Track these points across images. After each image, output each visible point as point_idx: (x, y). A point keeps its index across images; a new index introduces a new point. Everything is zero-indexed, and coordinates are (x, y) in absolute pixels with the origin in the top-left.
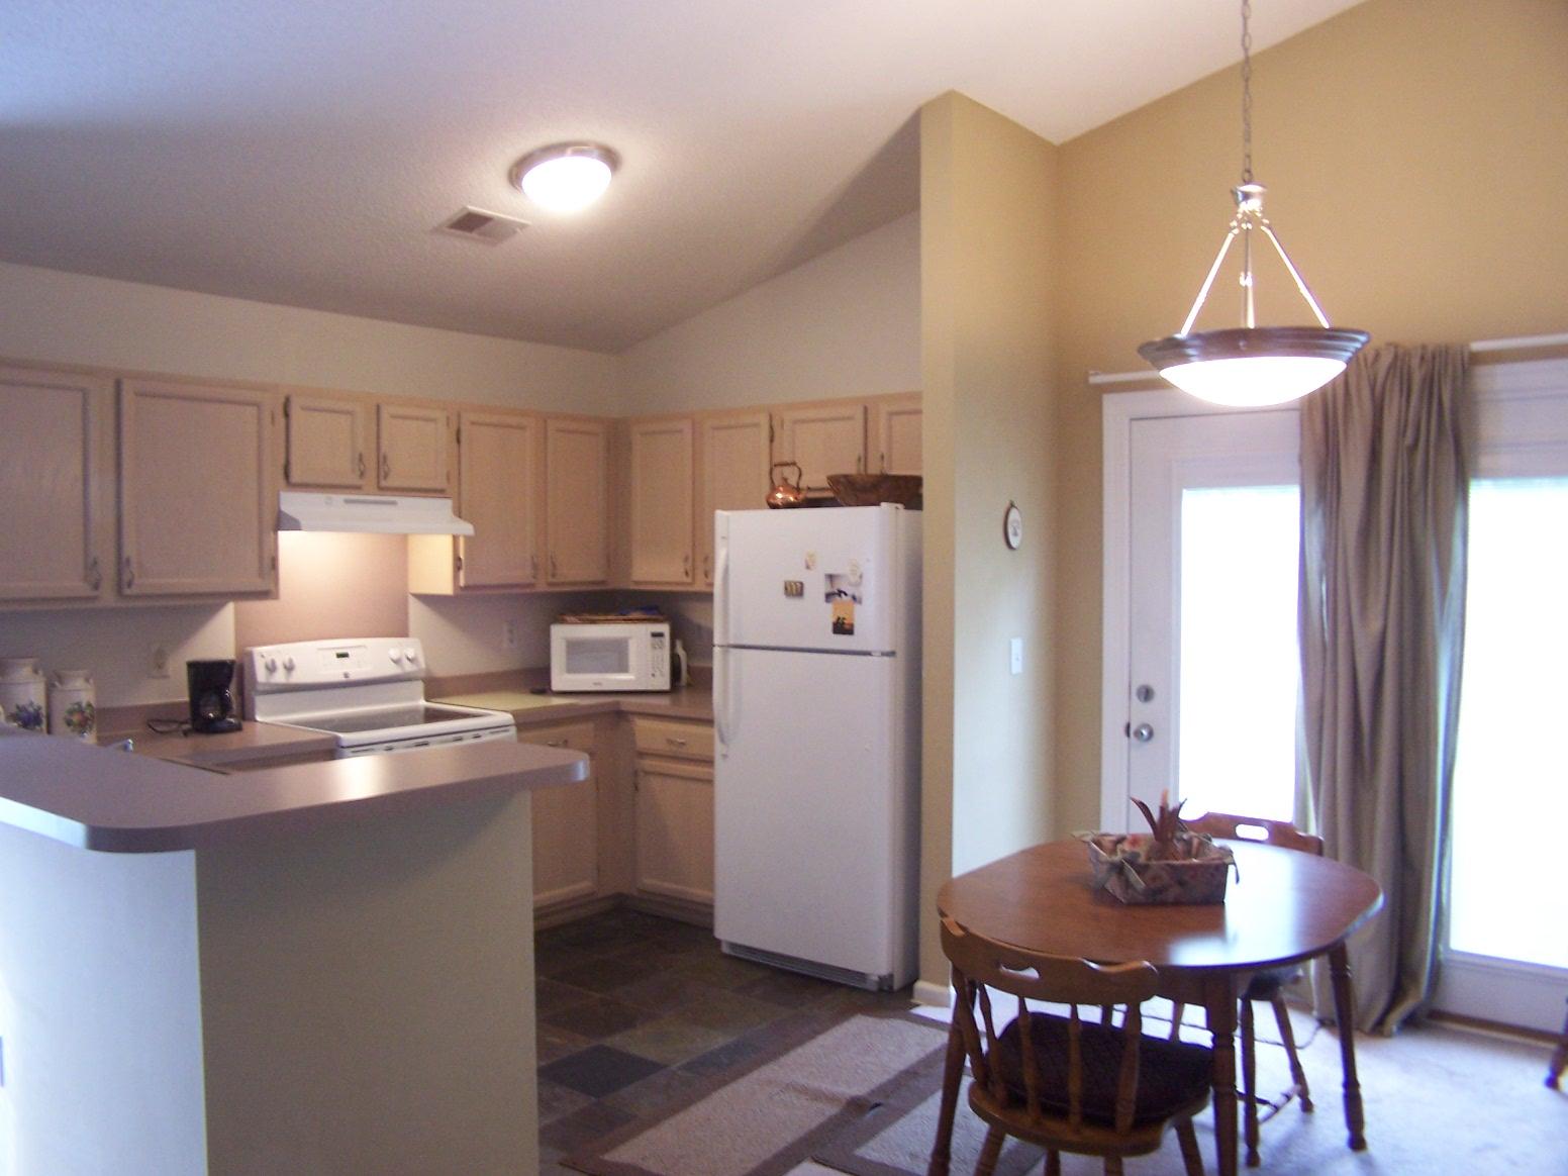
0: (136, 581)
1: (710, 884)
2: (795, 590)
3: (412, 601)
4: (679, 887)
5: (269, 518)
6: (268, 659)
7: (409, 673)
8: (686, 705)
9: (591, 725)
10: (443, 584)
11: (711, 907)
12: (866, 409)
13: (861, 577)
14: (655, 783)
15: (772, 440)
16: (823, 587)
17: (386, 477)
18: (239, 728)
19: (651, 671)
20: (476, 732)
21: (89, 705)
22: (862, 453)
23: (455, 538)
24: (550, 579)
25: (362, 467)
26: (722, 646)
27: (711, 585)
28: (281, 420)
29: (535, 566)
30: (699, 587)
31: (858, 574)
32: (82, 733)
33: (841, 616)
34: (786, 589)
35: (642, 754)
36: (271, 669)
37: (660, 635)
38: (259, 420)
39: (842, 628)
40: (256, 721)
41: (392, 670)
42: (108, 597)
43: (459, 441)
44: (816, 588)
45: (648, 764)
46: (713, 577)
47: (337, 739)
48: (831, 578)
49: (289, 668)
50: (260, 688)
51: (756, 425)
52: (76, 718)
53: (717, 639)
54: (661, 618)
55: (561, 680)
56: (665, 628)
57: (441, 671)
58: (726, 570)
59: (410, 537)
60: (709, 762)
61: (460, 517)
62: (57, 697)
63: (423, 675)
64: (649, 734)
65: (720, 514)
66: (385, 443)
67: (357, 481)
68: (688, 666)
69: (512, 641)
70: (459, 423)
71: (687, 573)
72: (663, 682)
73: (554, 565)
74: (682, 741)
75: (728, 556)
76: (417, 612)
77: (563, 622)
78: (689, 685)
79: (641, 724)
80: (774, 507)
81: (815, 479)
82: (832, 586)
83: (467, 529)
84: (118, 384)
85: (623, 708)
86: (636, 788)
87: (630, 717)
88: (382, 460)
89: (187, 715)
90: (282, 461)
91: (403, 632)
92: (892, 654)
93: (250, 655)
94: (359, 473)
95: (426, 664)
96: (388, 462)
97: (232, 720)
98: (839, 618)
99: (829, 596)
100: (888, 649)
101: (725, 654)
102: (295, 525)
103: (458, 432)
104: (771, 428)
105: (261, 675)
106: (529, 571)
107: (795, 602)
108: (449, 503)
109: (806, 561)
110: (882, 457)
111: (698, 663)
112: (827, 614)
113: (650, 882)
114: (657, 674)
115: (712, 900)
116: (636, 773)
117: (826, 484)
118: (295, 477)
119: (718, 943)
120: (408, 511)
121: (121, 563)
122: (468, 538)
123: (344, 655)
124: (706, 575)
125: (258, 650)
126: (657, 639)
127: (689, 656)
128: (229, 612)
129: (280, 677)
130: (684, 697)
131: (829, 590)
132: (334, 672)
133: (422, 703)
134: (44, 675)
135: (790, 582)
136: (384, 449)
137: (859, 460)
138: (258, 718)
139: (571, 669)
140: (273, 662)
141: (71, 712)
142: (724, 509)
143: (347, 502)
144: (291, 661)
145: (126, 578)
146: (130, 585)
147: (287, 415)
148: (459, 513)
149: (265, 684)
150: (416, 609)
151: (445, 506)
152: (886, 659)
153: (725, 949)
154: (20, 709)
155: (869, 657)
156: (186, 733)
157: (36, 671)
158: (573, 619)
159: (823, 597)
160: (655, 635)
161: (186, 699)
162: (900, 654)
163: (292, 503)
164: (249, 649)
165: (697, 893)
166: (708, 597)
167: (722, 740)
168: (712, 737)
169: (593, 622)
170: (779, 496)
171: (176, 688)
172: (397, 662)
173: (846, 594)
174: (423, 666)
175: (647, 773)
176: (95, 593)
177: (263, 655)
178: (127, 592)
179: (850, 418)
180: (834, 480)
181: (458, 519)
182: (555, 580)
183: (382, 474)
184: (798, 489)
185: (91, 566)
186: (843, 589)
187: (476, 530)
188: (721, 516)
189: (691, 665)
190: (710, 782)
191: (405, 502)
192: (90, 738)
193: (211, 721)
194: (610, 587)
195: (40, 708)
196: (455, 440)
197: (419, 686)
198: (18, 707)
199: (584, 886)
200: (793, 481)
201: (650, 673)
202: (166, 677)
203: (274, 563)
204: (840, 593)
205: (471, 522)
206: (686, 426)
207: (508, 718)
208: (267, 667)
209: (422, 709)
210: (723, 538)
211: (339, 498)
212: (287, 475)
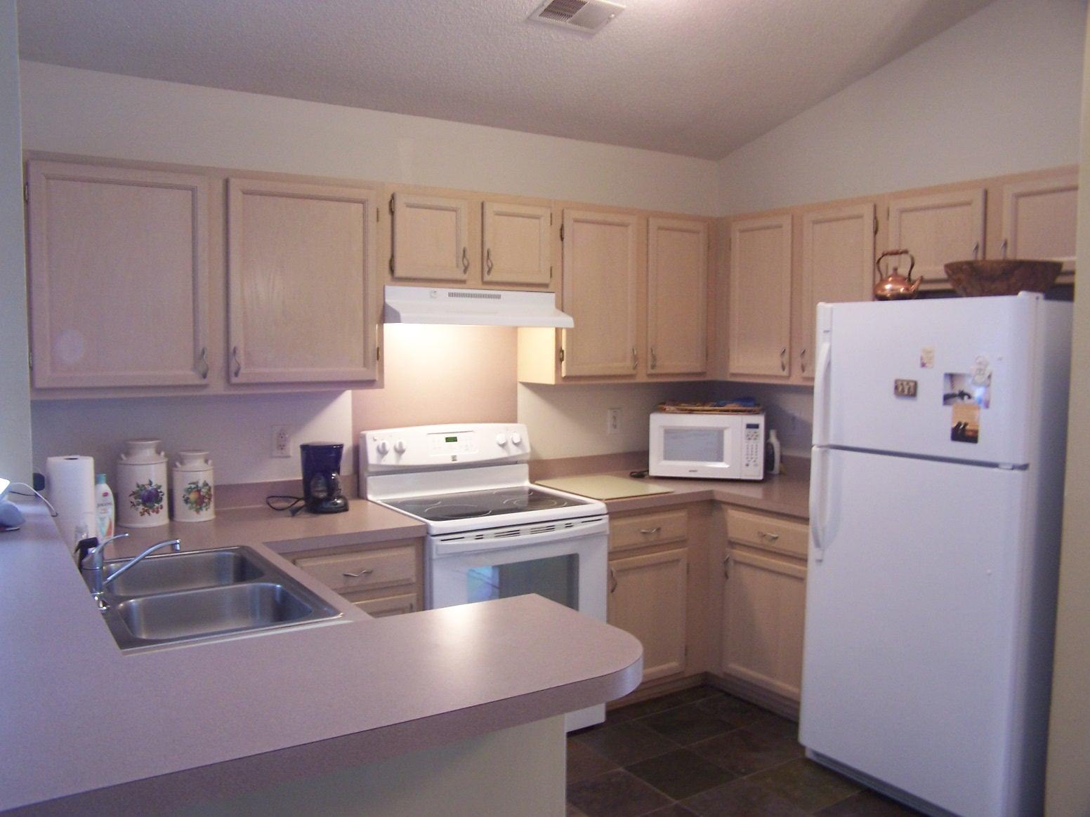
0: (243, 371)
1: (798, 681)
2: (906, 390)
3: (521, 389)
4: (764, 678)
5: (374, 312)
6: (380, 443)
7: (514, 457)
8: (778, 496)
9: (682, 514)
10: (547, 376)
11: (798, 703)
12: (986, 193)
13: (990, 377)
14: (746, 573)
15: (876, 232)
16: (941, 388)
17: (489, 272)
18: (345, 508)
19: (745, 462)
20: (568, 521)
21: (206, 484)
22: (979, 239)
23: (558, 331)
24: (651, 371)
25: (466, 262)
26: (821, 447)
27: (813, 379)
28: (386, 216)
29: (635, 358)
30: (795, 380)
31: (987, 374)
32: (198, 511)
33: (963, 421)
34: (896, 388)
35: (732, 544)
36: (382, 452)
37: (756, 426)
38: (365, 215)
39: (962, 434)
40: (367, 500)
41: (499, 454)
42: (217, 386)
43: (562, 239)
44: (932, 388)
45: (739, 554)
46: (813, 371)
47: (427, 527)
48: (951, 377)
49: (400, 452)
50: (371, 469)
51: (860, 217)
52: (193, 496)
53: (816, 438)
54: (756, 408)
55: (658, 466)
56: (760, 420)
57: (547, 453)
58: (829, 365)
59: (519, 330)
60: (803, 560)
61: (563, 311)
62: (178, 476)
63: (528, 458)
64: (740, 524)
65: (823, 307)
66: (488, 237)
67: (460, 276)
68: (782, 457)
69: (615, 426)
70: (563, 221)
71: (783, 368)
72: (757, 472)
73: (654, 358)
74: (775, 536)
75: (830, 351)
76: (525, 399)
77: (663, 411)
78: (781, 473)
79: (734, 515)
80: (883, 298)
81: (931, 269)
82: (952, 386)
83: (567, 321)
84: (227, 183)
85: (718, 498)
86: (726, 576)
87: (724, 506)
88: (485, 256)
89: (301, 494)
90: (389, 256)
91: (513, 420)
92: (1024, 467)
93: (364, 437)
94: (463, 268)
95: (532, 447)
96: (491, 258)
97: (339, 502)
98: (959, 424)
99: (947, 398)
100: (1021, 462)
101: (824, 455)
102: (396, 318)
103: (562, 229)
104: (875, 218)
105: (372, 458)
106: (629, 363)
107: (906, 403)
108: (550, 298)
109: (922, 359)
110: (1005, 244)
111: (792, 453)
112: (947, 418)
113: (737, 668)
114: (751, 464)
115: (799, 695)
116: (726, 562)
117: (943, 275)
118: (399, 272)
119: (802, 748)
120: (513, 304)
121: (230, 353)
122: (568, 330)
123: (455, 439)
124: (803, 369)
125: (370, 434)
126: (753, 431)
127: (782, 445)
128: (346, 398)
129: (390, 460)
130: (776, 487)
131: (949, 391)
132: (443, 454)
133: (527, 484)
134: (166, 456)
135: (903, 381)
136: (488, 246)
137: (977, 248)
138: (370, 497)
139: (668, 456)
140: (384, 445)
141: (189, 491)
142: (828, 301)
143: (451, 295)
144: (401, 444)
145: (233, 368)
146: (236, 374)
147: (392, 212)
148: (561, 307)
149: (374, 466)
150: (524, 396)
151: (547, 301)
152: (1016, 472)
153: (809, 755)
154: (141, 487)
155: (995, 470)
156: (294, 512)
157: (158, 452)
158: (672, 408)
159: (941, 399)
160: (749, 426)
161: (300, 478)
162: (1034, 470)
163: (396, 296)
164: (364, 432)
165: (782, 685)
166: (807, 391)
167: (818, 545)
168: (806, 535)
169: (691, 412)
170: (888, 287)
171: (290, 470)
172: (503, 446)
173: (970, 397)
174: (528, 450)
175: (736, 562)
176: (204, 382)
177: (375, 439)
178: (234, 380)
179: (968, 204)
180: (953, 269)
181: (561, 312)
182: (653, 371)
183: (486, 269)
184: (908, 280)
185: (200, 355)
186: (966, 390)
187: (575, 322)
188: (824, 309)
189: (784, 453)
190: (801, 579)
191: (507, 295)
192: (207, 515)
193: (320, 501)
194: (708, 378)
195: (160, 487)
196: (559, 239)
197: (524, 469)
198: (138, 486)
199: (673, 665)
200: (903, 271)
201: (744, 464)
202: (288, 457)
203: (379, 354)
204: (962, 395)
205: (572, 315)
206: (786, 222)
207: (600, 507)
208: (378, 450)
209: (527, 489)
210: (826, 332)
211: (443, 292)
212: (392, 270)
